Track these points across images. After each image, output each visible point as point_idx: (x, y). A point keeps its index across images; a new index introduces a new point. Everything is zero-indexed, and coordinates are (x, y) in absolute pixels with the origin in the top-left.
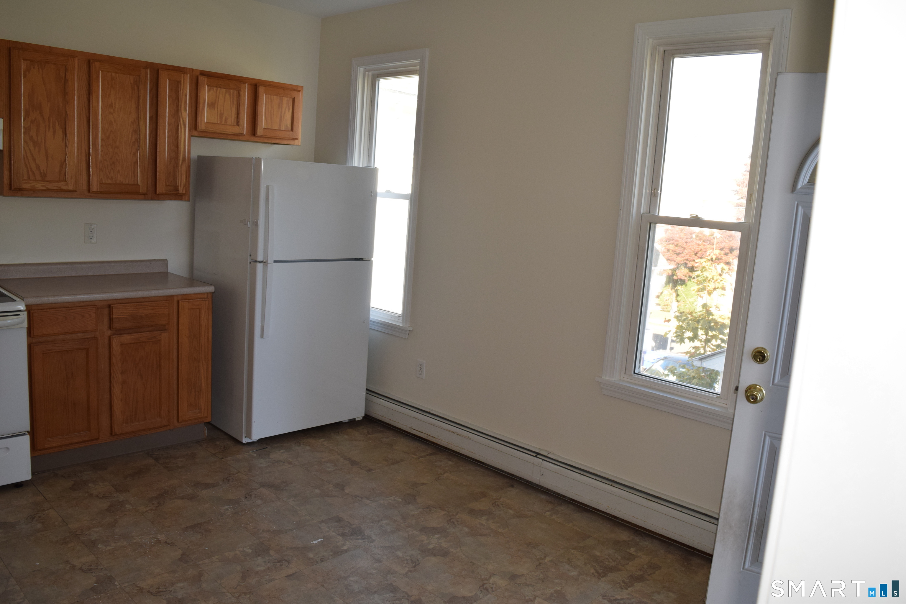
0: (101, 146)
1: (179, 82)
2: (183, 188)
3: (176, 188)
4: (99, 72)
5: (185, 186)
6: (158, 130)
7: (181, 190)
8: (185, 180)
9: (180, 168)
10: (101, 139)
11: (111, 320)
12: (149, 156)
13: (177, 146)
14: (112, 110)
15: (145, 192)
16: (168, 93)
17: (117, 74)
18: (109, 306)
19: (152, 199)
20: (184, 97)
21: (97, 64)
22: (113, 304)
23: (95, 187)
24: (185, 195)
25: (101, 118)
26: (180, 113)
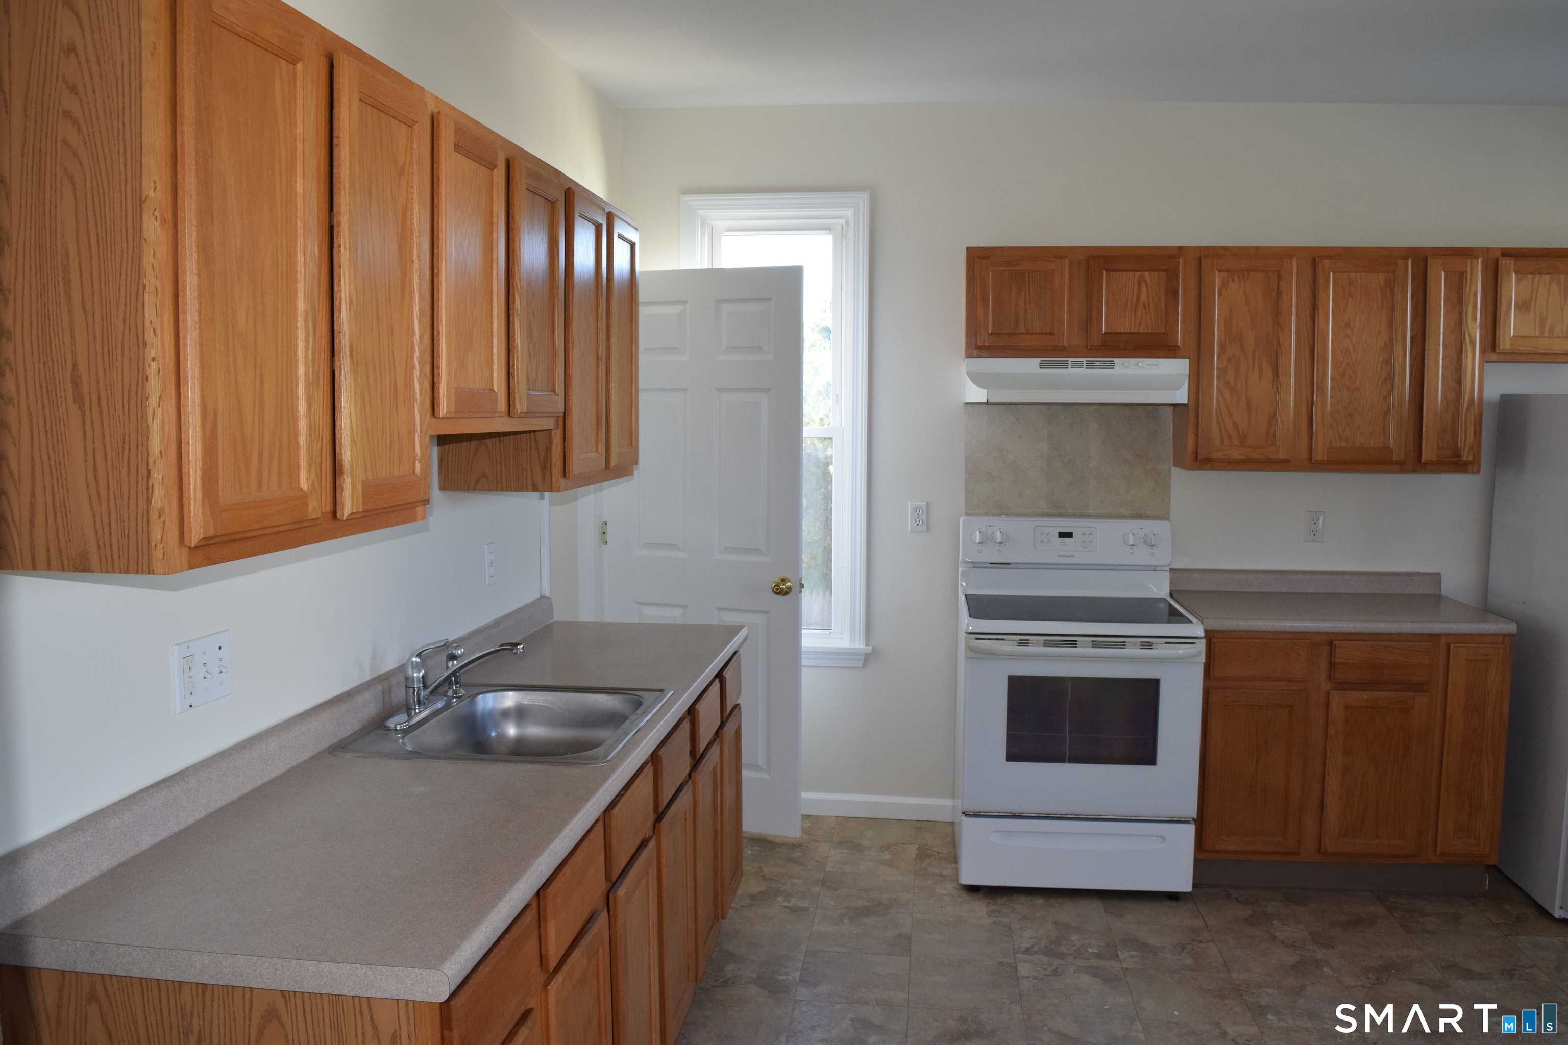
0: (1331, 389)
1: (1462, 275)
2: (1469, 451)
3: (1457, 454)
4: (1329, 274)
5: (1472, 448)
6: (1426, 357)
7: (1465, 456)
8: (1472, 438)
9: (1464, 417)
10: (1331, 378)
11: (1332, 665)
12: (1409, 401)
13: (1459, 382)
14: (1349, 332)
15: (1402, 459)
16: (1443, 295)
17: (1358, 274)
18: (1331, 643)
19: (1414, 471)
20: (1472, 298)
21: (1327, 263)
22: (1336, 640)
23: (1319, 455)
24: (1472, 463)
25: (1332, 346)
26: (1464, 325)
